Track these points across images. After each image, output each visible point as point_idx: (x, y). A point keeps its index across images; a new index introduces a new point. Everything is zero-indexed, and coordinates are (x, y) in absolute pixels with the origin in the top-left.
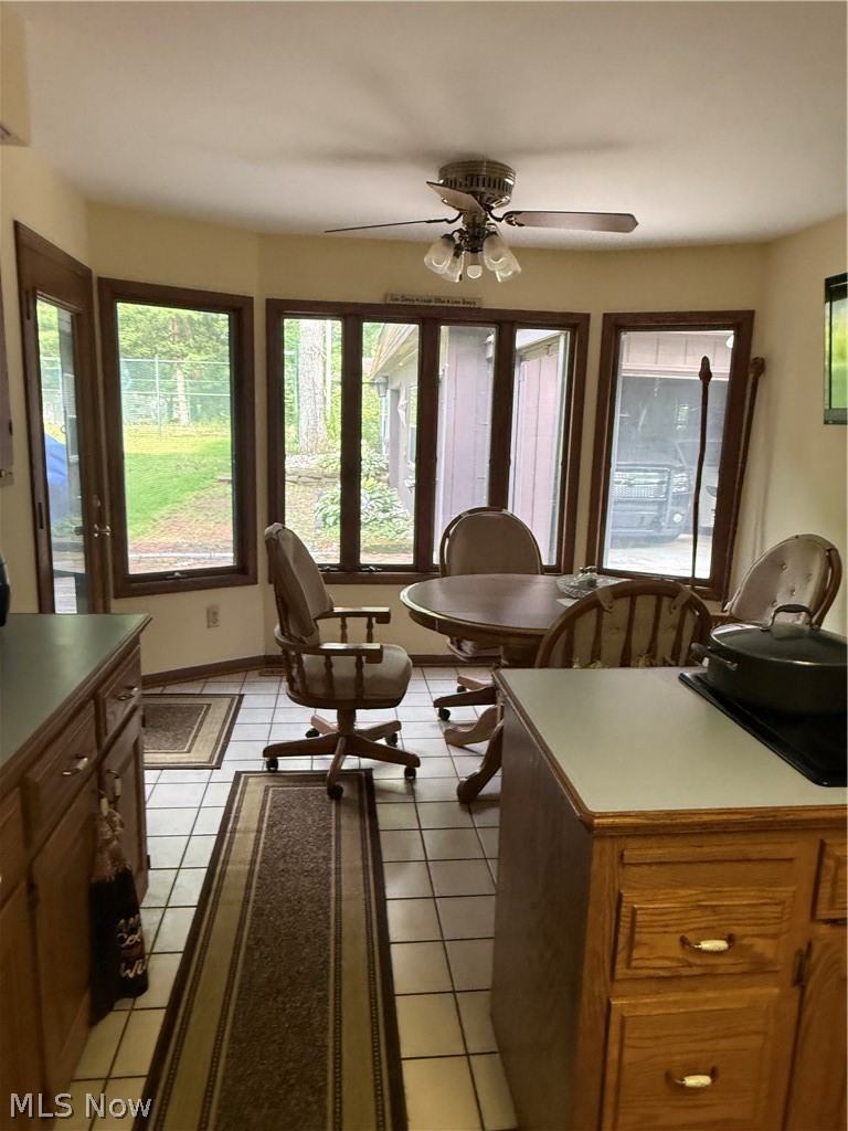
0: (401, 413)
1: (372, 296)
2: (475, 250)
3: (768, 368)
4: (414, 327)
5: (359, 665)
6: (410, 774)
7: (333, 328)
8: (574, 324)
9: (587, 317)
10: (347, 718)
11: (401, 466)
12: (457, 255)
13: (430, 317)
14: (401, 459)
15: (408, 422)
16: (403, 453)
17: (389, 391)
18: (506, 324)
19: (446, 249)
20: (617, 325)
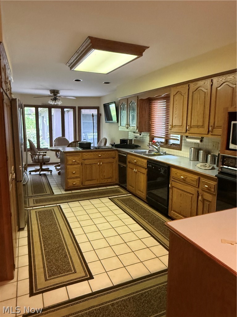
0: (45, 122)
1: (40, 104)
2: (55, 101)
3: (102, 114)
4: (48, 109)
5: (43, 157)
6: (51, 173)
7: (33, 109)
8: (74, 108)
9: (75, 107)
10: (41, 167)
11: (46, 134)
12: (53, 101)
13: (50, 107)
14: (45, 133)
15: (46, 124)
16: (46, 131)
17: (41, 117)
18: (62, 108)
19: (51, 101)
20: (80, 108)
